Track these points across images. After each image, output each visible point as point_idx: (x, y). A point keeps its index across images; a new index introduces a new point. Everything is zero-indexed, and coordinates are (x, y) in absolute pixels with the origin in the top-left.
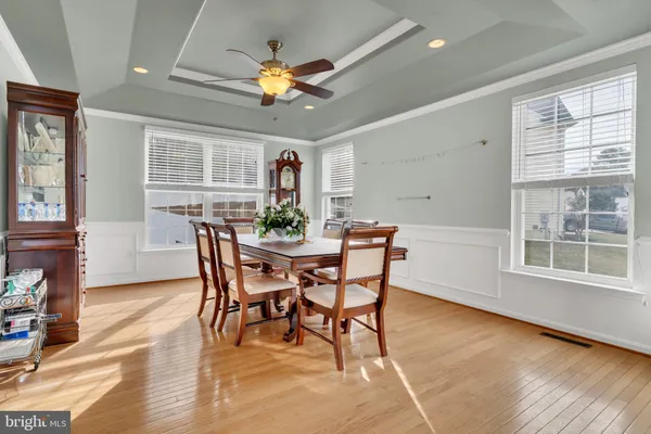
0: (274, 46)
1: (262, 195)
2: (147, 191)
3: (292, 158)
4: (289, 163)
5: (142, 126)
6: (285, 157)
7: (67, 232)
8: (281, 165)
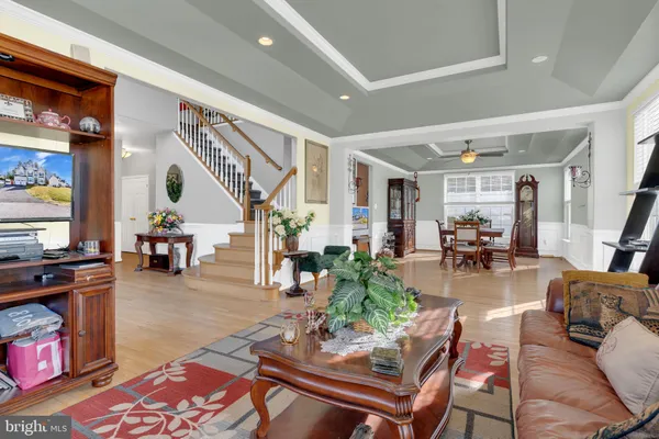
1: (514, 205)
2: (446, 207)
3: (530, 180)
4: (527, 183)
5: (443, 175)
6: (524, 180)
7: (401, 222)
8: (520, 186)
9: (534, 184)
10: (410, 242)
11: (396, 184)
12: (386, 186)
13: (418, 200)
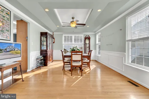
0: (73, 18)
1: (83, 45)
2: (63, 45)
3: (88, 37)
4: (87, 38)
5: (62, 34)
6: (87, 37)
7: (46, 51)
8: (86, 38)
9: (89, 38)
10: (51, 59)
11: (44, 34)
12: (40, 35)
13: (54, 43)
